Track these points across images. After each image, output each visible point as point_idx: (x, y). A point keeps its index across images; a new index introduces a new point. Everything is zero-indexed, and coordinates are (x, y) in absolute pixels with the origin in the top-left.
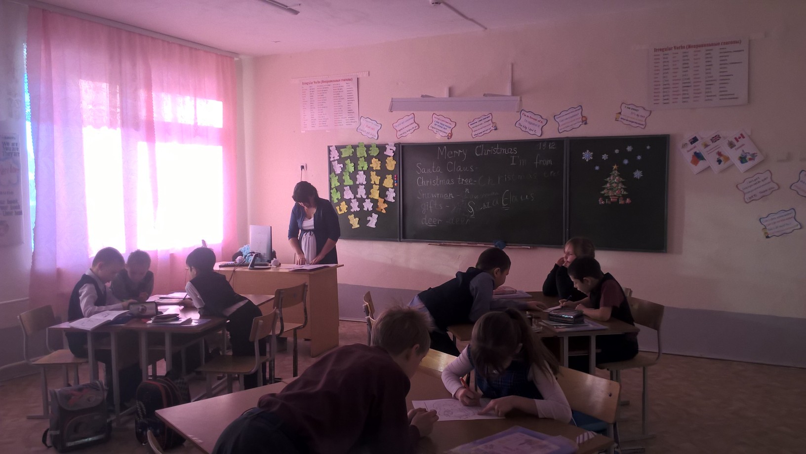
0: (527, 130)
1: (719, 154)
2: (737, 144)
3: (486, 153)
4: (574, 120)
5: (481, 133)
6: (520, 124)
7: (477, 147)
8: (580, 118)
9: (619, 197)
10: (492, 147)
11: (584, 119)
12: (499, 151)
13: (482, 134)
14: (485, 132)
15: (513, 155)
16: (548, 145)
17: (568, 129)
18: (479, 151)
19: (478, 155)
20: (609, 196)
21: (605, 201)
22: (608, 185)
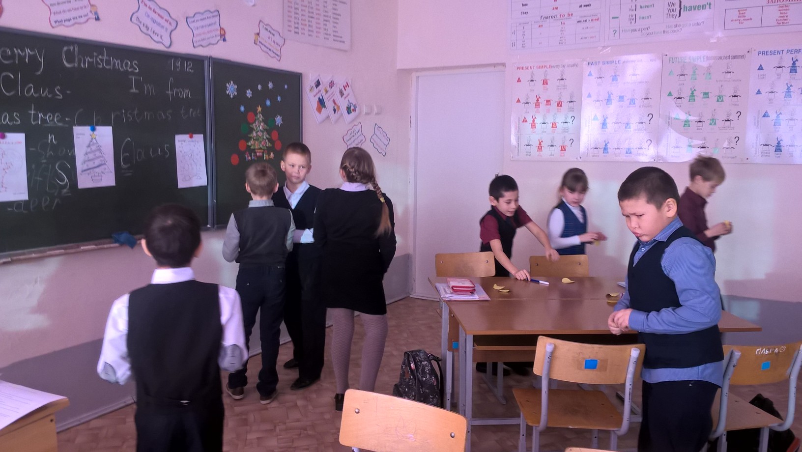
0: (149, 32)
1: (334, 101)
2: (345, 93)
3: (84, 63)
4: (211, 31)
5: (69, 20)
6: (138, 19)
7: (65, 48)
8: (217, 30)
9: (264, 150)
10: (95, 54)
11: (223, 32)
12: (108, 62)
13: (72, 22)
14: (76, 21)
15: (133, 73)
16: (182, 65)
17: (204, 43)
18: (70, 58)
19: (67, 65)
20: (255, 149)
21: (251, 157)
22: (254, 133)
